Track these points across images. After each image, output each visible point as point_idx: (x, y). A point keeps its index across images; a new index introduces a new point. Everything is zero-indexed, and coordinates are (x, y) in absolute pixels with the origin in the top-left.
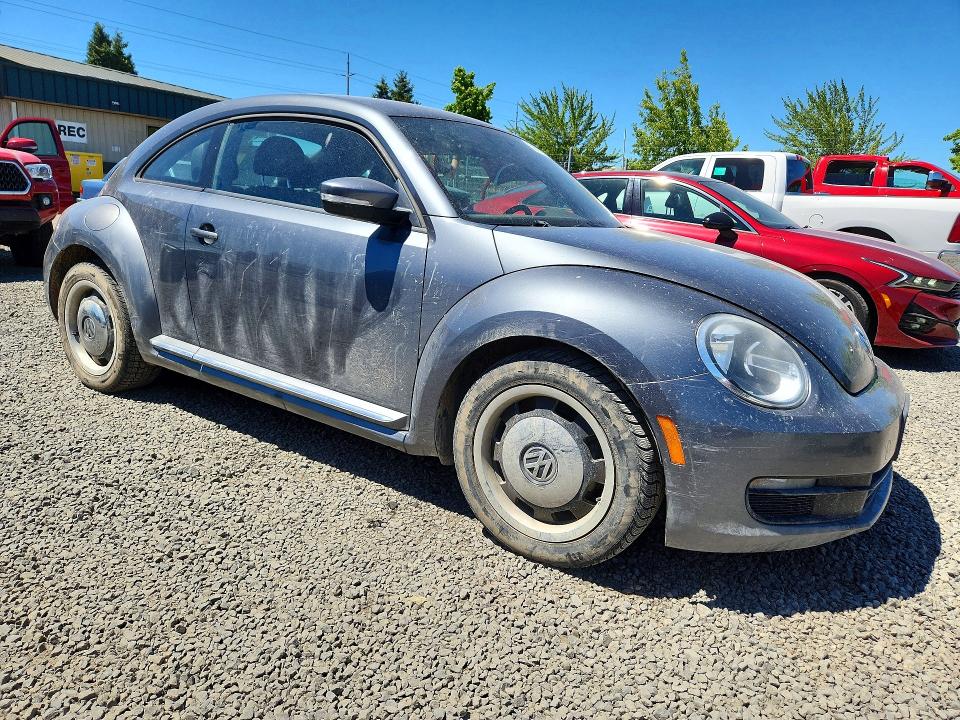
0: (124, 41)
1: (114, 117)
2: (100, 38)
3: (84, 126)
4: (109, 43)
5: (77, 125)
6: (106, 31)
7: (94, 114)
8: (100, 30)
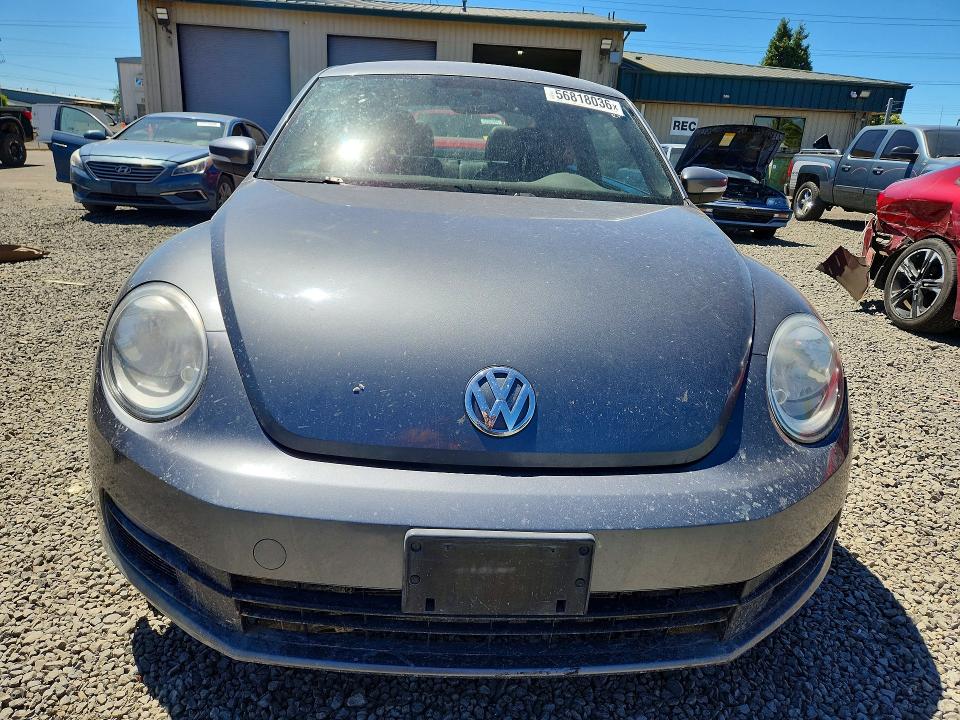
0: (806, 33)
1: (725, 110)
2: (784, 33)
3: (696, 120)
4: (790, 37)
5: (690, 120)
6: (789, 26)
7: (708, 108)
8: (785, 26)
